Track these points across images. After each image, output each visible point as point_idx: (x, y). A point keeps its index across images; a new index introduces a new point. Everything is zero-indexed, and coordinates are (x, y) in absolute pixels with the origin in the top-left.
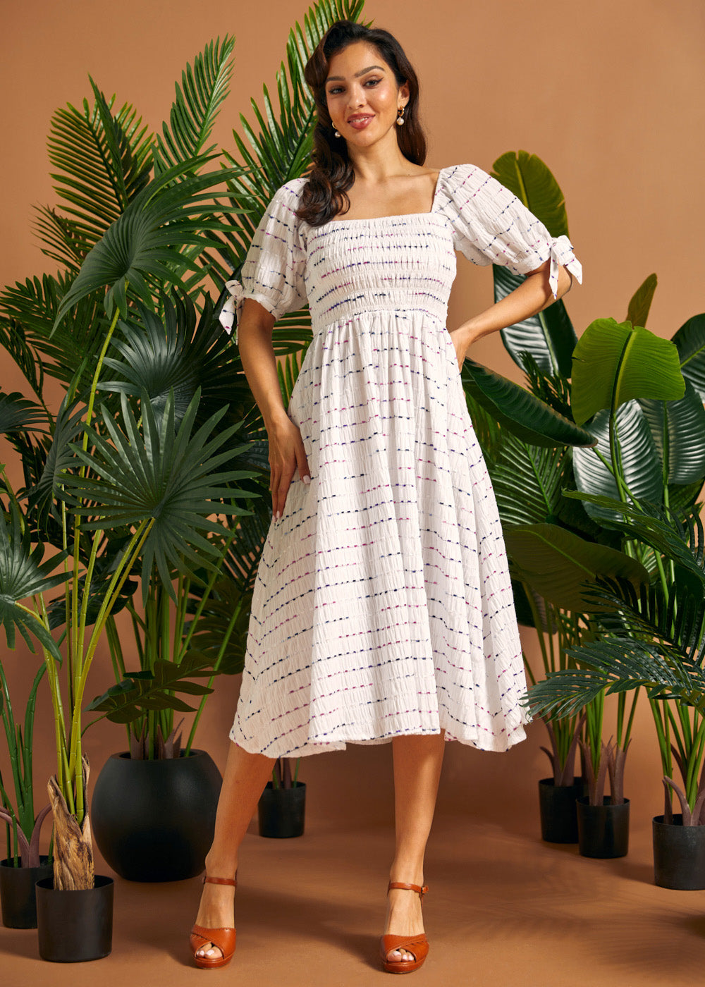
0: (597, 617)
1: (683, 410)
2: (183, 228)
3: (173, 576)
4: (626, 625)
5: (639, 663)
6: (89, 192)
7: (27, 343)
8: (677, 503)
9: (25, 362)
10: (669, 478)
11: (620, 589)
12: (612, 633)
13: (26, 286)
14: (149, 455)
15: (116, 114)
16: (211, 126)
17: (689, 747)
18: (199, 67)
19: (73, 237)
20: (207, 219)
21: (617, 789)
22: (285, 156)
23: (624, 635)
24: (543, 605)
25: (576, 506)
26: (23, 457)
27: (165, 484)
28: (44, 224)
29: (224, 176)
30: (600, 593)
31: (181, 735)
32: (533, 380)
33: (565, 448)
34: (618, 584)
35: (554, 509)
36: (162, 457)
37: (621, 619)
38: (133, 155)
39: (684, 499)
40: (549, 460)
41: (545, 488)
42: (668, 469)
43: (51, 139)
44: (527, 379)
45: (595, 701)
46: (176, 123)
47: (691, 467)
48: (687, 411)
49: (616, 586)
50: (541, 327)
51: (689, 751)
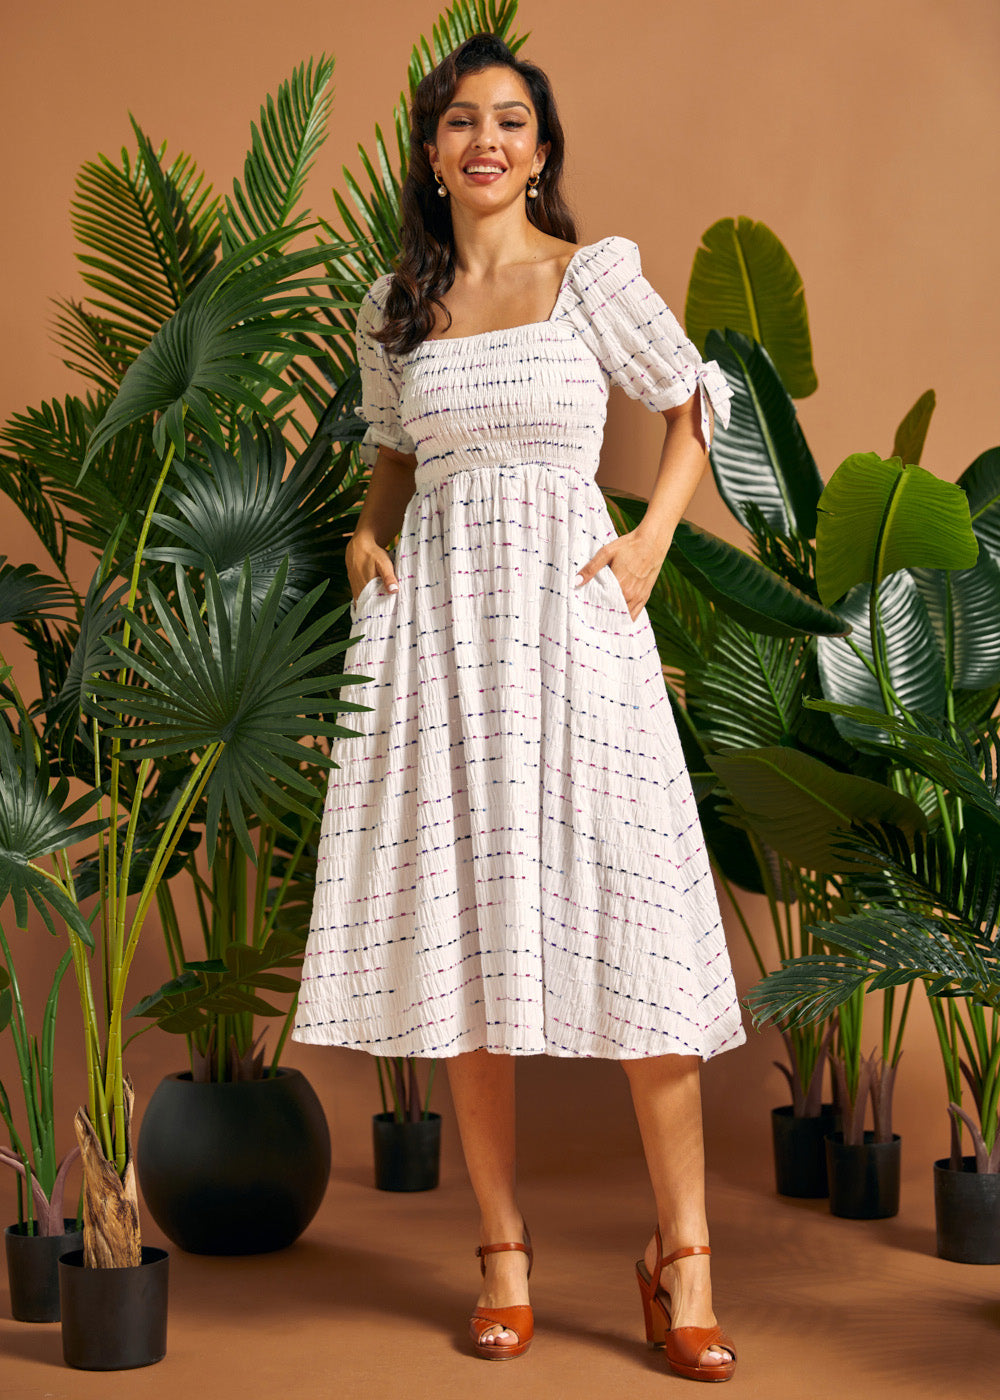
0: (854, 879)
1: (974, 583)
2: (263, 330)
3: (251, 824)
4: (894, 891)
5: (913, 945)
6: (130, 280)
7: (44, 493)
8: (966, 716)
9: (41, 520)
10: (955, 681)
11: (887, 840)
12: (874, 903)
13: (42, 413)
14: (216, 652)
15: (167, 168)
16: (302, 184)
17: (985, 1062)
18: (284, 100)
19: (108, 343)
20: (296, 316)
21: (882, 1120)
23: (892, 905)
24: (776, 862)
25: (823, 719)
26: (39, 656)
27: (238, 693)
28: (67, 325)
29: (322, 256)
30: (858, 846)
31: (264, 1049)
32: (761, 542)
33: (807, 638)
34: (883, 833)
35: (792, 726)
36: (234, 656)
37: (887, 882)
38: (192, 226)
39: (975, 711)
40: (784, 656)
41: (778, 696)
42: (952, 668)
43: (79, 206)
44: (752, 541)
45: (851, 999)
46: (252, 180)
47: (985, 665)
48: (979, 585)
49: (881, 835)
50: (772, 466)
51: (985, 1069)
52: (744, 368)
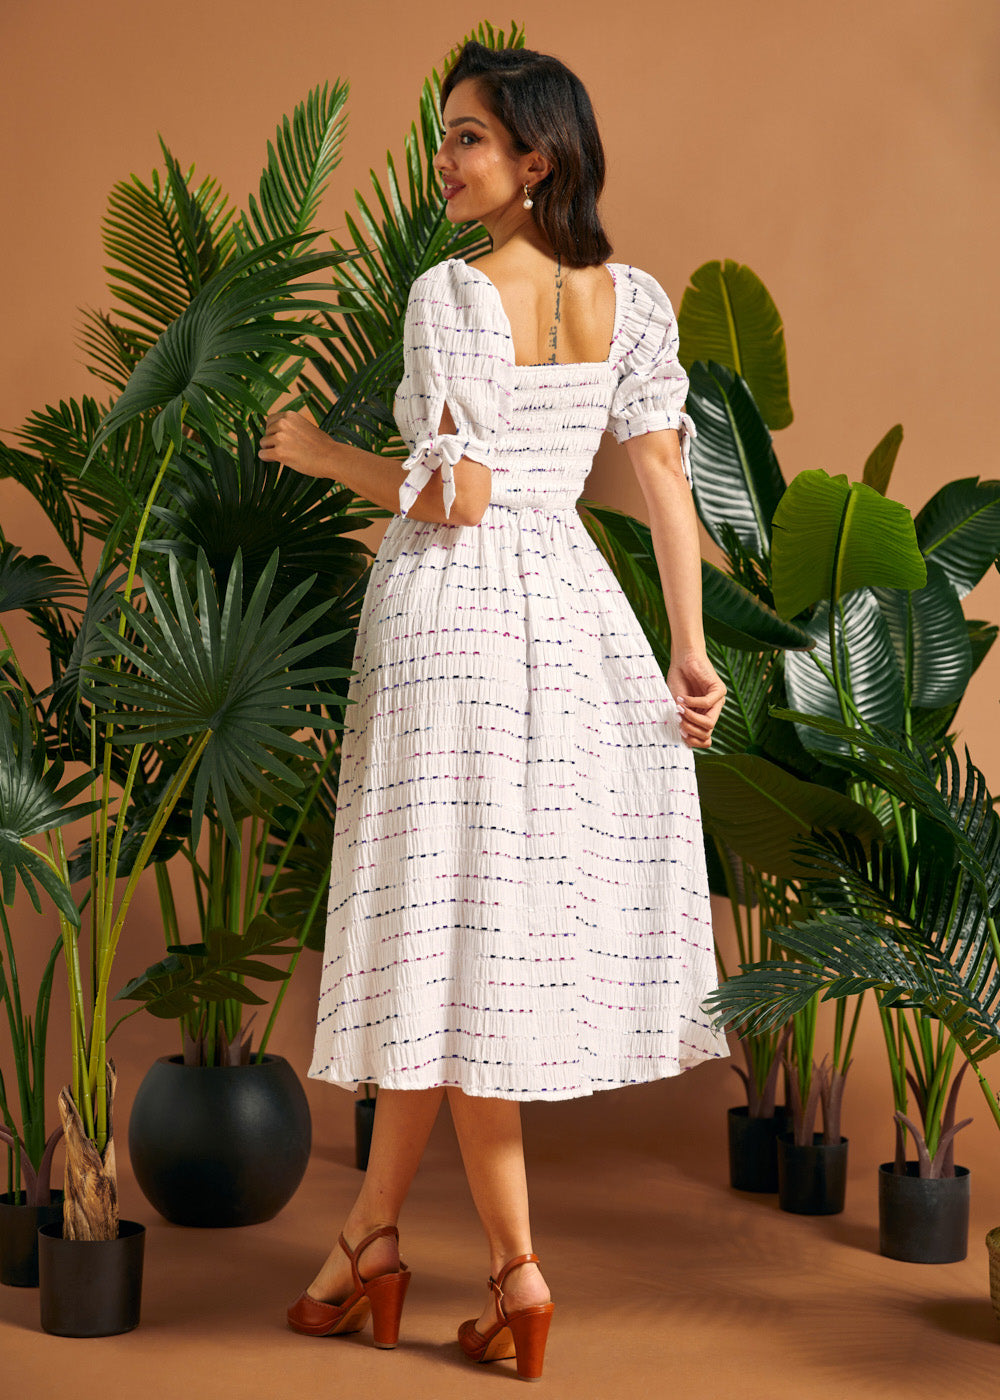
0: (812, 885)
1: (935, 607)
2: (263, 331)
4: (850, 897)
5: (867, 953)
6: (154, 293)
7: (65, 493)
8: (921, 734)
9: (61, 520)
10: (913, 699)
11: (845, 847)
12: (830, 909)
13: (60, 412)
14: (206, 641)
15: (194, 191)
16: (316, 206)
17: (930, 1074)
18: (300, 122)
19: (132, 352)
21: (831, 1124)
22: (414, 249)
23: (846, 912)
24: (740, 867)
25: (787, 727)
26: (51, 645)
27: (227, 682)
28: (91, 333)
29: (322, 262)
30: (816, 853)
31: (252, 1035)
32: (735, 562)
33: (776, 652)
34: (841, 840)
35: (758, 736)
36: (224, 645)
37: (843, 889)
38: (214, 245)
39: (930, 729)
40: (752, 671)
41: (746, 707)
42: (911, 687)
43: (110, 222)
44: (726, 560)
45: (806, 1008)
46: (267, 196)
47: (942, 685)
48: (938, 609)
49: (839, 843)
50: (747, 490)
51: (930, 1078)
52: (725, 397)
